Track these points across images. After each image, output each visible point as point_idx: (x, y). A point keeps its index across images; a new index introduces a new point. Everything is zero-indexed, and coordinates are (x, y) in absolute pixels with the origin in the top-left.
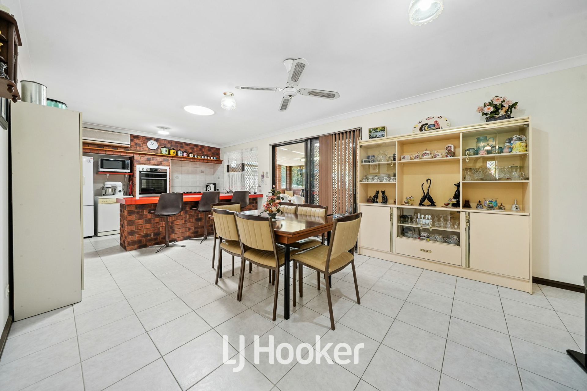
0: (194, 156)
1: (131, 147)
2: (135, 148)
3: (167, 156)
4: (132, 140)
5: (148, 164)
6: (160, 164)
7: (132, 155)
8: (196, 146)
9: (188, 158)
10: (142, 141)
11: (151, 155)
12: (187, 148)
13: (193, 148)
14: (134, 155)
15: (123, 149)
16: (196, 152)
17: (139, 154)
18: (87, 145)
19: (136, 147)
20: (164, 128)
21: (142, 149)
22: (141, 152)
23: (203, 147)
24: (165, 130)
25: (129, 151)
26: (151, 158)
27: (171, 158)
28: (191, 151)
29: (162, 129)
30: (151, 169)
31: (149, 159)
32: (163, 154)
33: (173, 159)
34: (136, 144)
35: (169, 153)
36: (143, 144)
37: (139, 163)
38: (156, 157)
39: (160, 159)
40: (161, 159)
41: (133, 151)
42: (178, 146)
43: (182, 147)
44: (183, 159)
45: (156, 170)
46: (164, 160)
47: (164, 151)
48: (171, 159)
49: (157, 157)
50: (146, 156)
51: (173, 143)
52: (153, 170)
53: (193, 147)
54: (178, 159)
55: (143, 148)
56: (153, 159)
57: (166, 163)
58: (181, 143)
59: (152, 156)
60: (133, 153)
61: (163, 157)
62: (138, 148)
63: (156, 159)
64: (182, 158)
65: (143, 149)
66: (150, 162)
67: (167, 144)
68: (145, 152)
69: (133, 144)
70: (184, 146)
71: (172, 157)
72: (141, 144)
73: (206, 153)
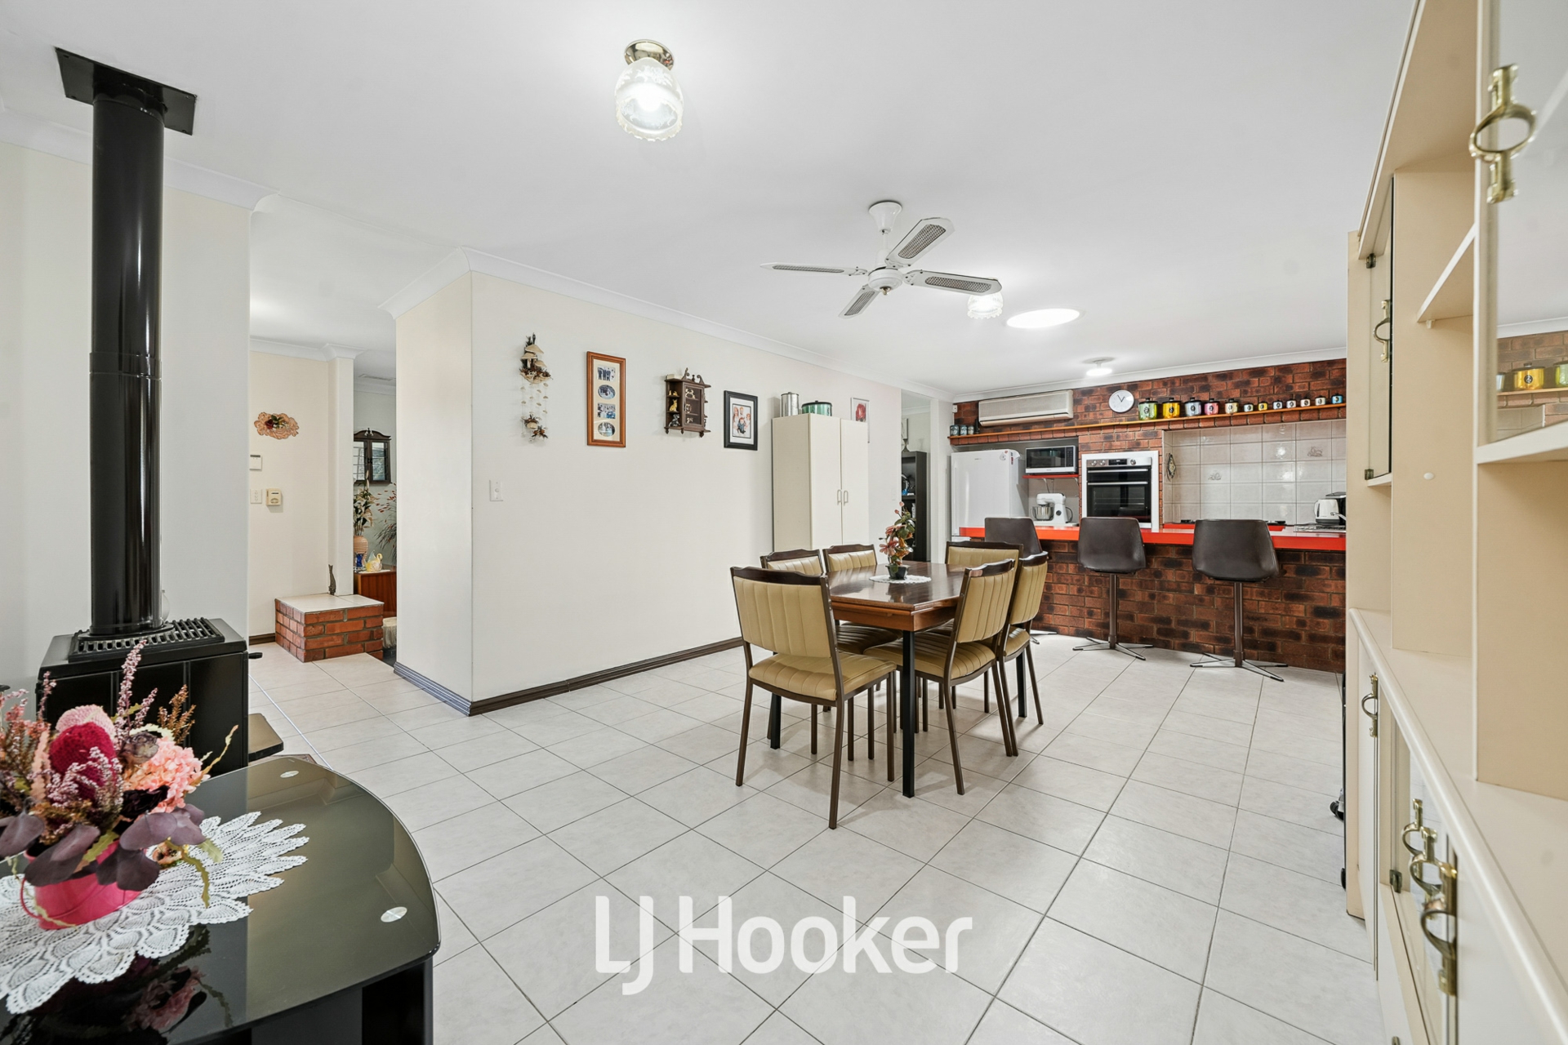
0: (1241, 409)
1: (1076, 416)
2: (1085, 416)
3: (1154, 424)
4: (1076, 402)
5: (1106, 451)
6: (1136, 446)
7: (1074, 434)
8: (1259, 372)
9: (1222, 420)
10: (1099, 399)
11: (1113, 427)
12: (1222, 386)
13: (1248, 383)
14: (1078, 434)
15: (1063, 424)
16: (1257, 391)
17: (1088, 429)
18: (1009, 429)
19: (1087, 413)
20: (1099, 361)
21: (1099, 417)
22: (1097, 423)
23: (1285, 369)
24: (1103, 364)
25: (1074, 425)
26: (1115, 435)
27: (1166, 427)
28: (1236, 394)
29: (1095, 365)
30: (1111, 462)
31: (1108, 438)
32: (1141, 420)
33: (1171, 427)
34: (1087, 409)
35: (1160, 414)
36: (1100, 403)
37: (1088, 450)
38: (1125, 430)
39: (1135, 434)
40: (1137, 433)
41: (1081, 425)
42: (1192, 388)
43: (1206, 388)
44: (1201, 425)
45: (1124, 461)
46: (1145, 435)
47: (1148, 412)
48: (1165, 430)
49: (1129, 430)
50: (1102, 432)
51: (1177, 384)
52: (1116, 464)
53: (1245, 378)
54: (1186, 426)
55: (1101, 414)
56: (1118, 437)
57: (1152, 442)
58: (1204, 377)
59: (1115, 430)
60: (1076, 430)
61: (1142, 428)
62: (1091, 416)
63: (1126, 436)
64: (1198, 420)
65: (1101, 417)
66: (1111, 445)
67: (1159, 390)
68: (1106, 422)
69: (1081, 409)
70: (1214, 382)
71: (1169, 423)
72: (1098, 405)
73: (1300, 387)
